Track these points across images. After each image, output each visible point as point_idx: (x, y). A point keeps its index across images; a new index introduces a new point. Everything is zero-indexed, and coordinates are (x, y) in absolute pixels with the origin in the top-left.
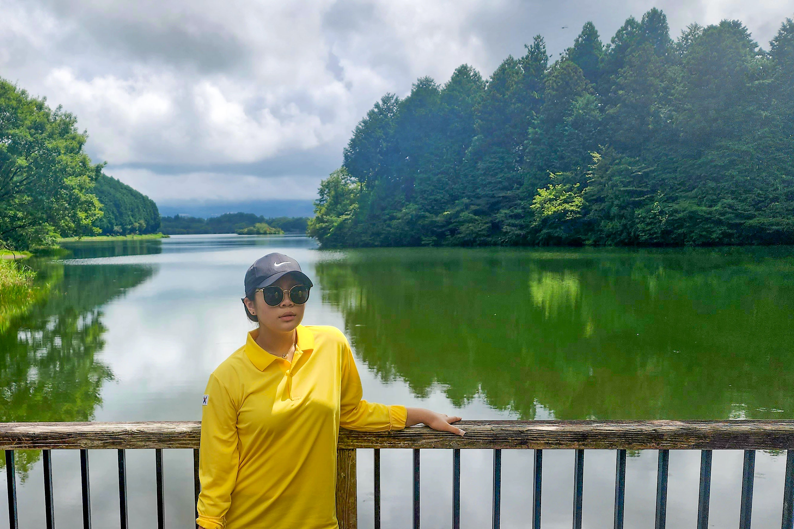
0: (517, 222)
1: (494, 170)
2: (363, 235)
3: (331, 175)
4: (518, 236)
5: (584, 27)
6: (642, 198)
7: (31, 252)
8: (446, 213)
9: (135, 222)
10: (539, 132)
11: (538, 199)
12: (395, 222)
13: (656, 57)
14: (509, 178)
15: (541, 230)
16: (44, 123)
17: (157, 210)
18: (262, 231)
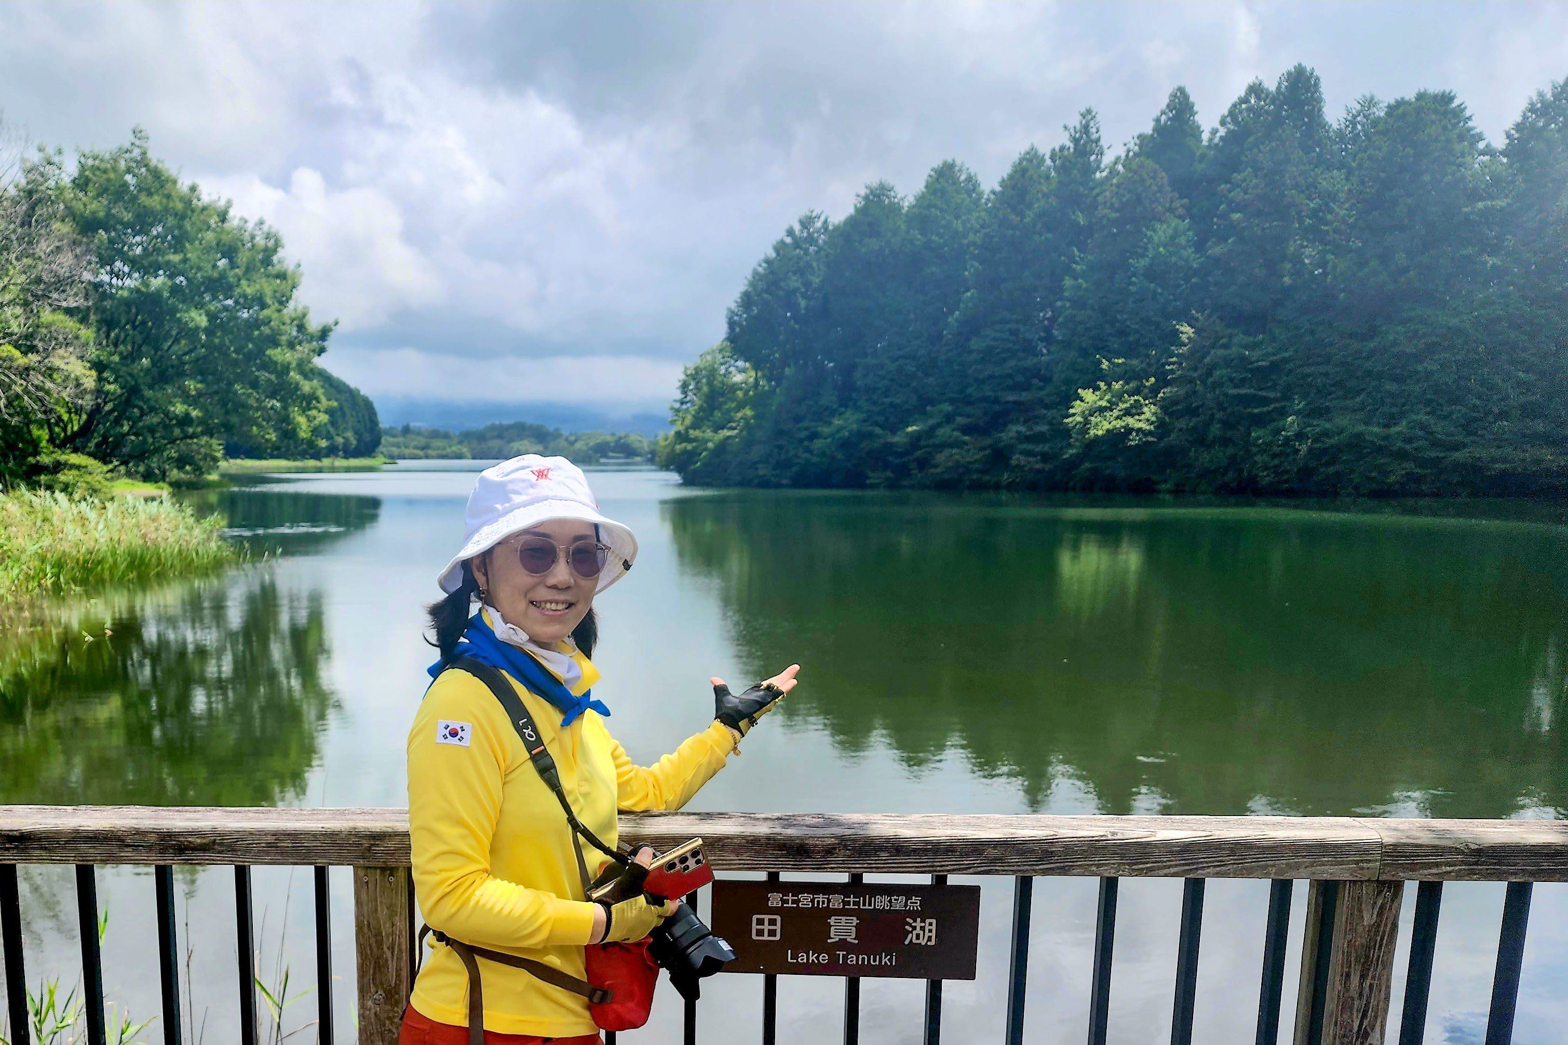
0: (1039, 448)
1: (1000, 353)
3: (701, 356)
5: (1171, 95)
6: (1265, 409)
8: (910, 429)
10: (1084, 285)
11: (1078, 407)
13: (1301, 153)
14: (1024, 369)
15: (1081, 464)
17: (375, 415)
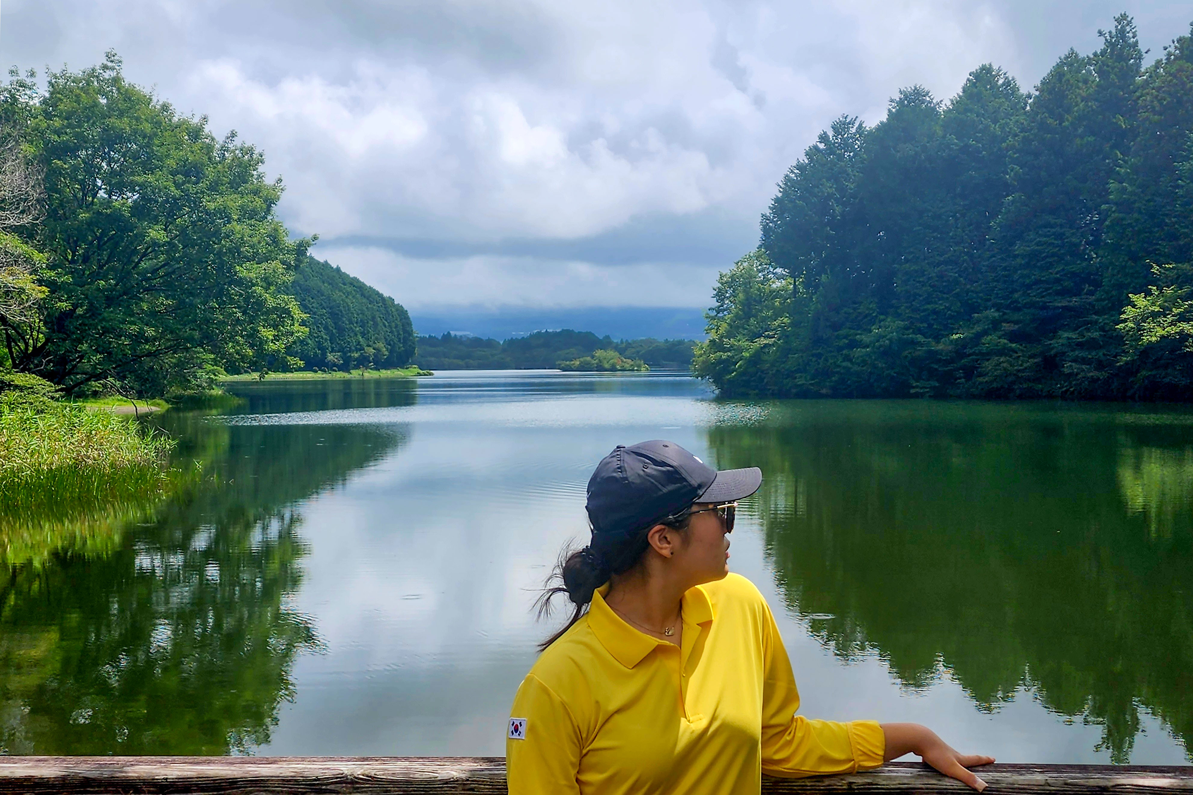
1: (1046, 257)
2: (798, 375)
3: (737, 263)
4: (1094, 380)
7: (167, 401)
8: (955, 337)
9: (369, 346)
11: (1129, 312)
12: (858, 352)
14: (1074, 274)
15: (1138, 371)
16: (202, 164)
17: (410, 324)
18: (607, 366)
